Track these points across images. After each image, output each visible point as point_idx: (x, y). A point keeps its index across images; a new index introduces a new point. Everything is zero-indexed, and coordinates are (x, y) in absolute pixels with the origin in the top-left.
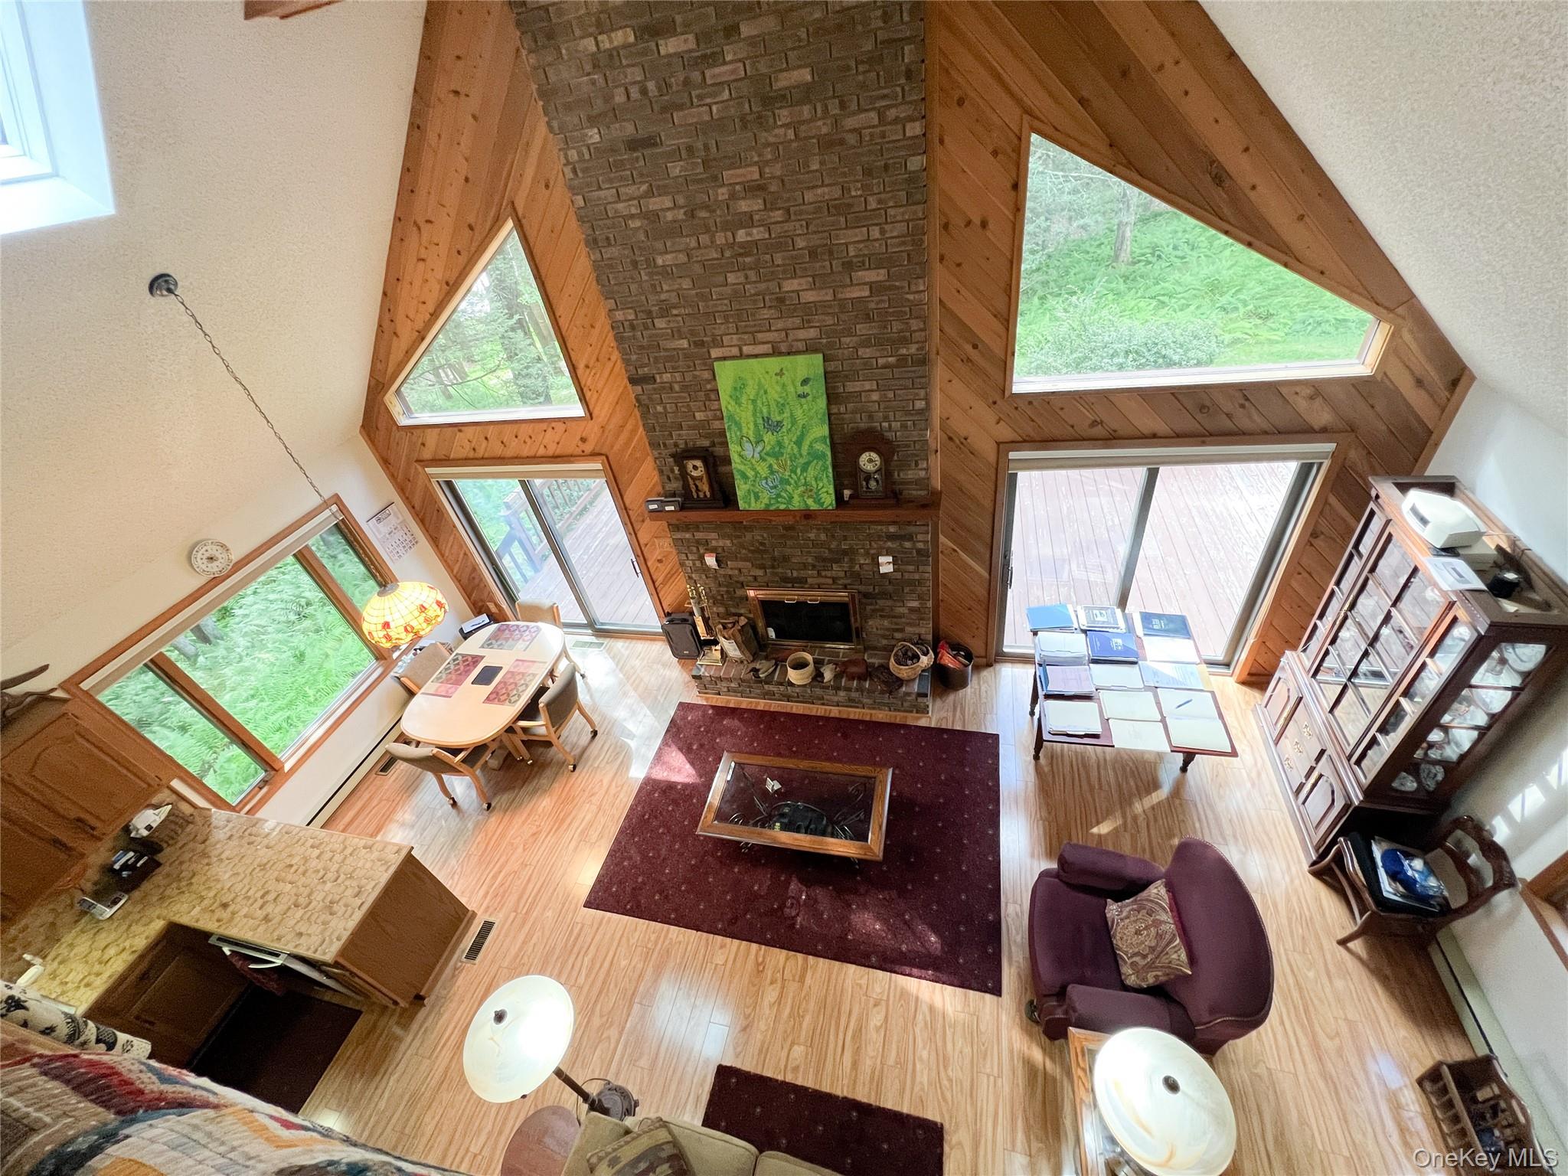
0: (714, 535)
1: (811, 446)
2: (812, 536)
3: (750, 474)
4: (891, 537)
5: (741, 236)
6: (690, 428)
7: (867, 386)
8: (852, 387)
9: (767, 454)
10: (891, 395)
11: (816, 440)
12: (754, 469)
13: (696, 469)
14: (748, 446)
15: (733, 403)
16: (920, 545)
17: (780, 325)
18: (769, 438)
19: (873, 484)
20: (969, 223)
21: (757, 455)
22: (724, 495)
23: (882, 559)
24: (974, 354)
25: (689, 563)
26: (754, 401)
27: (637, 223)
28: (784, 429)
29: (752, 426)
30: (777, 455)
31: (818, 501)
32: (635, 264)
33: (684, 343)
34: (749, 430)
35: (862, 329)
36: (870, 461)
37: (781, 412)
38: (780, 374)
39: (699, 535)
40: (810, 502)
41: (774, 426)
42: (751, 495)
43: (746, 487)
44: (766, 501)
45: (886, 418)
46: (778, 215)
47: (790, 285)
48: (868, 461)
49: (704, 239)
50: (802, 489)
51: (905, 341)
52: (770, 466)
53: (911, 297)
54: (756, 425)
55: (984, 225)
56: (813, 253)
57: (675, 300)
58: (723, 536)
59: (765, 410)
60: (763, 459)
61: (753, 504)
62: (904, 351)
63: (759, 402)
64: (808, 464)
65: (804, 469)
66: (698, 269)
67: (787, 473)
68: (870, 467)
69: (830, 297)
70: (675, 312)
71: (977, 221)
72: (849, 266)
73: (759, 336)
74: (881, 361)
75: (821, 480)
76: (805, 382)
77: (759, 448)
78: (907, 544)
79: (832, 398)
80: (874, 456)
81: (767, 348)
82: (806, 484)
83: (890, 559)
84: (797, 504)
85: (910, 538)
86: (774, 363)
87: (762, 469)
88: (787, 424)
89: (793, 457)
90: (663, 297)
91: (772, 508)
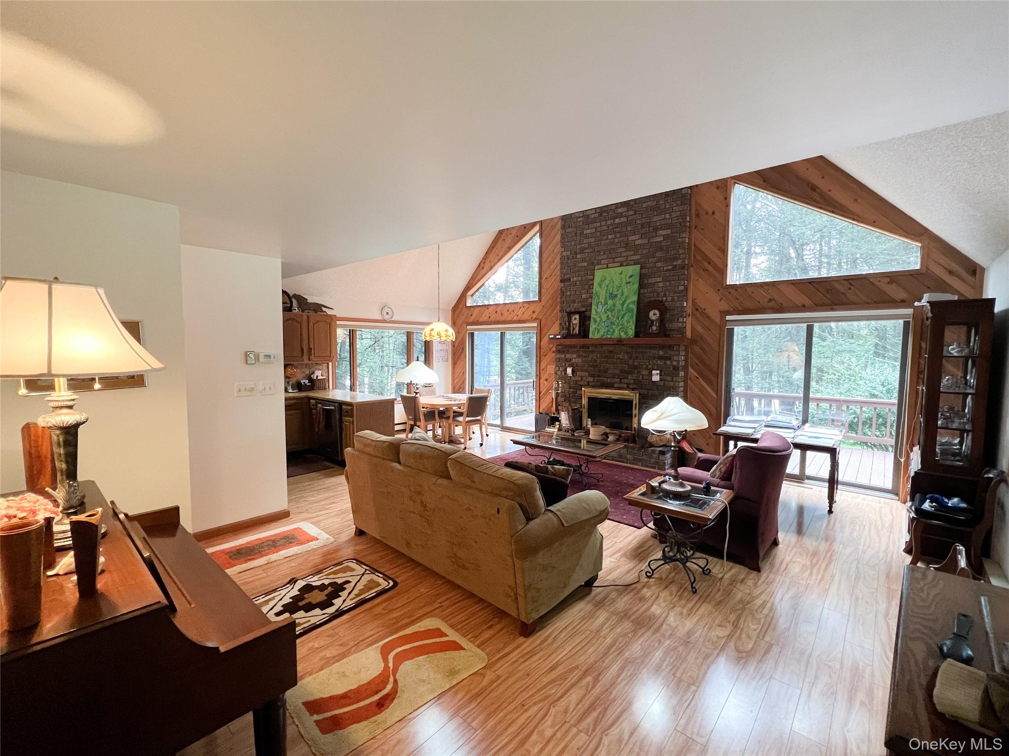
0: (574, 356)
1: (628, 306)
2: (620, 356)
3: (598, 320)
4: (661, 358)
5: (617, 221)
6: (579, 302)
7: (658, 280)
8: (651, 281)
9: (608, 310)
10: (668, 284)
11: (630, 303)
12: (600, 317)
13: (575, 320)
14: (600, 306)
15: (598, 287)
16: (675, 363)
17: (625, 254)
18: (610, 302)
19: (654, 328)
20: (707, 213)
21: (603, 311)
22: (584, 332)
23: (654, 372)
24: (709, 267)
25: (559, 373)
26: (607, 286)
27: (581, 219)
28: (618, 298)
29: (604, 297)
30: (611, 310)
31: (626, 333)
32: (576, 234)
33: (586, 264)
34: (602, 300)
35: (658, 254)
36: (655, 314)
37: (618, 290)
38: (621, 274)
39: (568, 356)
40: (622, 334)
41: (613, 296)
42: (596, 332)
43: (595, 326)
44: (602, 333)
45: (665, 295)
46: (631, 213)
47: (631, 238)
48: (654, 315)
49: (603, 223)
50: (620, 327)
51: (676, 259)
52: (608, 316)
53: (680, 240)
54: (606, 297)
55: (713, 213)
56: (643, 225)
57: (586, 246)
58: (578, 357)
59: (611, 290)
60: (606, 312)
61: (596, 335)
62: (675, 263)
63: (609, 287)
64: (624, 315)
65: (622, 318)
66: (598, 234)
67: (615, 319)
68: (654, 318)
69: (647, 242)
70: (586, 251)
71: (711, 212)
72: (656, 229)
73: (616, 260)
74: (665, 268)
75: (629, 322)
76: (631, 277)
77: (605, 307)
78: (668, 362)
79: (642, 286)
80: (657, 312)
81: (619, 264)
82: (622, 325)
83: (658, 372)
84: (616, 335)
85: (670, 358)
86: (619, 270)
87: (604, 317)
88: (619, 296)
89: (619, 311)
90: (583, 245)
91: (604, 337)
